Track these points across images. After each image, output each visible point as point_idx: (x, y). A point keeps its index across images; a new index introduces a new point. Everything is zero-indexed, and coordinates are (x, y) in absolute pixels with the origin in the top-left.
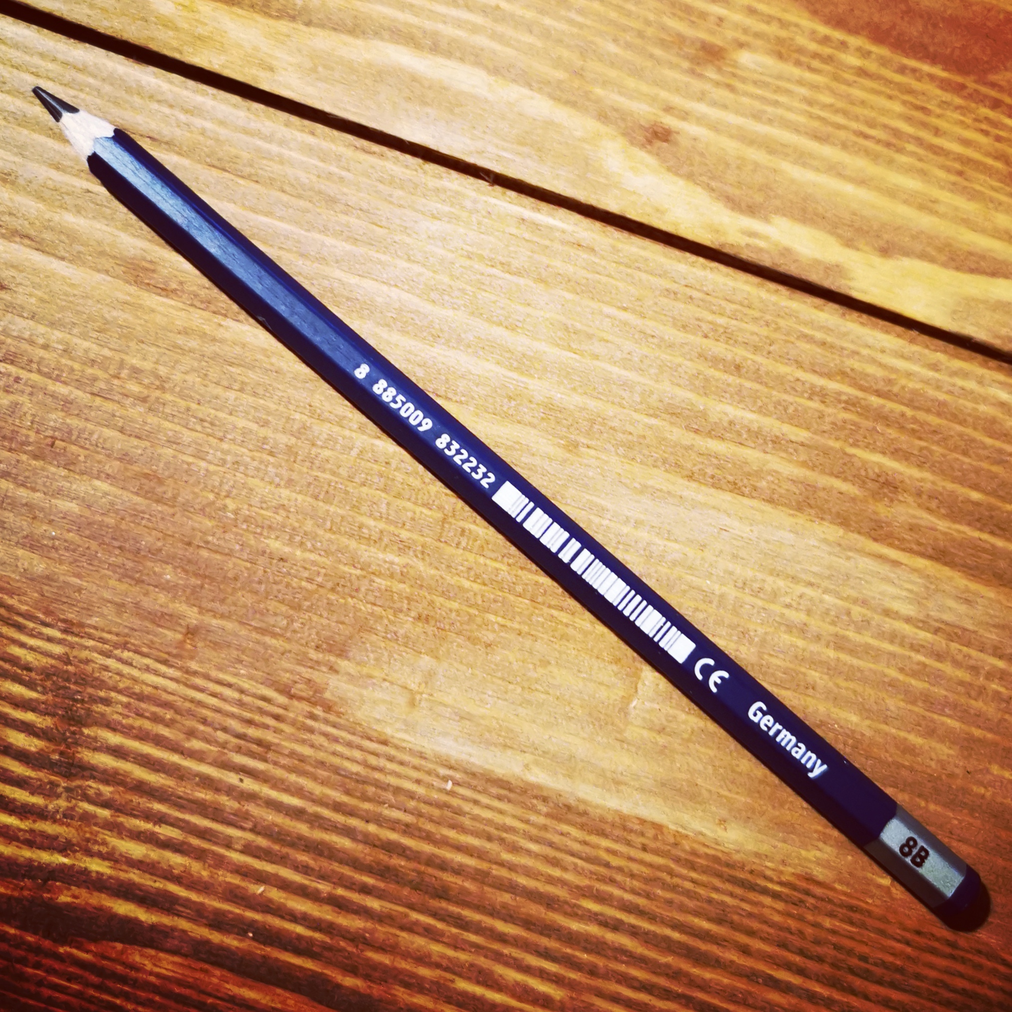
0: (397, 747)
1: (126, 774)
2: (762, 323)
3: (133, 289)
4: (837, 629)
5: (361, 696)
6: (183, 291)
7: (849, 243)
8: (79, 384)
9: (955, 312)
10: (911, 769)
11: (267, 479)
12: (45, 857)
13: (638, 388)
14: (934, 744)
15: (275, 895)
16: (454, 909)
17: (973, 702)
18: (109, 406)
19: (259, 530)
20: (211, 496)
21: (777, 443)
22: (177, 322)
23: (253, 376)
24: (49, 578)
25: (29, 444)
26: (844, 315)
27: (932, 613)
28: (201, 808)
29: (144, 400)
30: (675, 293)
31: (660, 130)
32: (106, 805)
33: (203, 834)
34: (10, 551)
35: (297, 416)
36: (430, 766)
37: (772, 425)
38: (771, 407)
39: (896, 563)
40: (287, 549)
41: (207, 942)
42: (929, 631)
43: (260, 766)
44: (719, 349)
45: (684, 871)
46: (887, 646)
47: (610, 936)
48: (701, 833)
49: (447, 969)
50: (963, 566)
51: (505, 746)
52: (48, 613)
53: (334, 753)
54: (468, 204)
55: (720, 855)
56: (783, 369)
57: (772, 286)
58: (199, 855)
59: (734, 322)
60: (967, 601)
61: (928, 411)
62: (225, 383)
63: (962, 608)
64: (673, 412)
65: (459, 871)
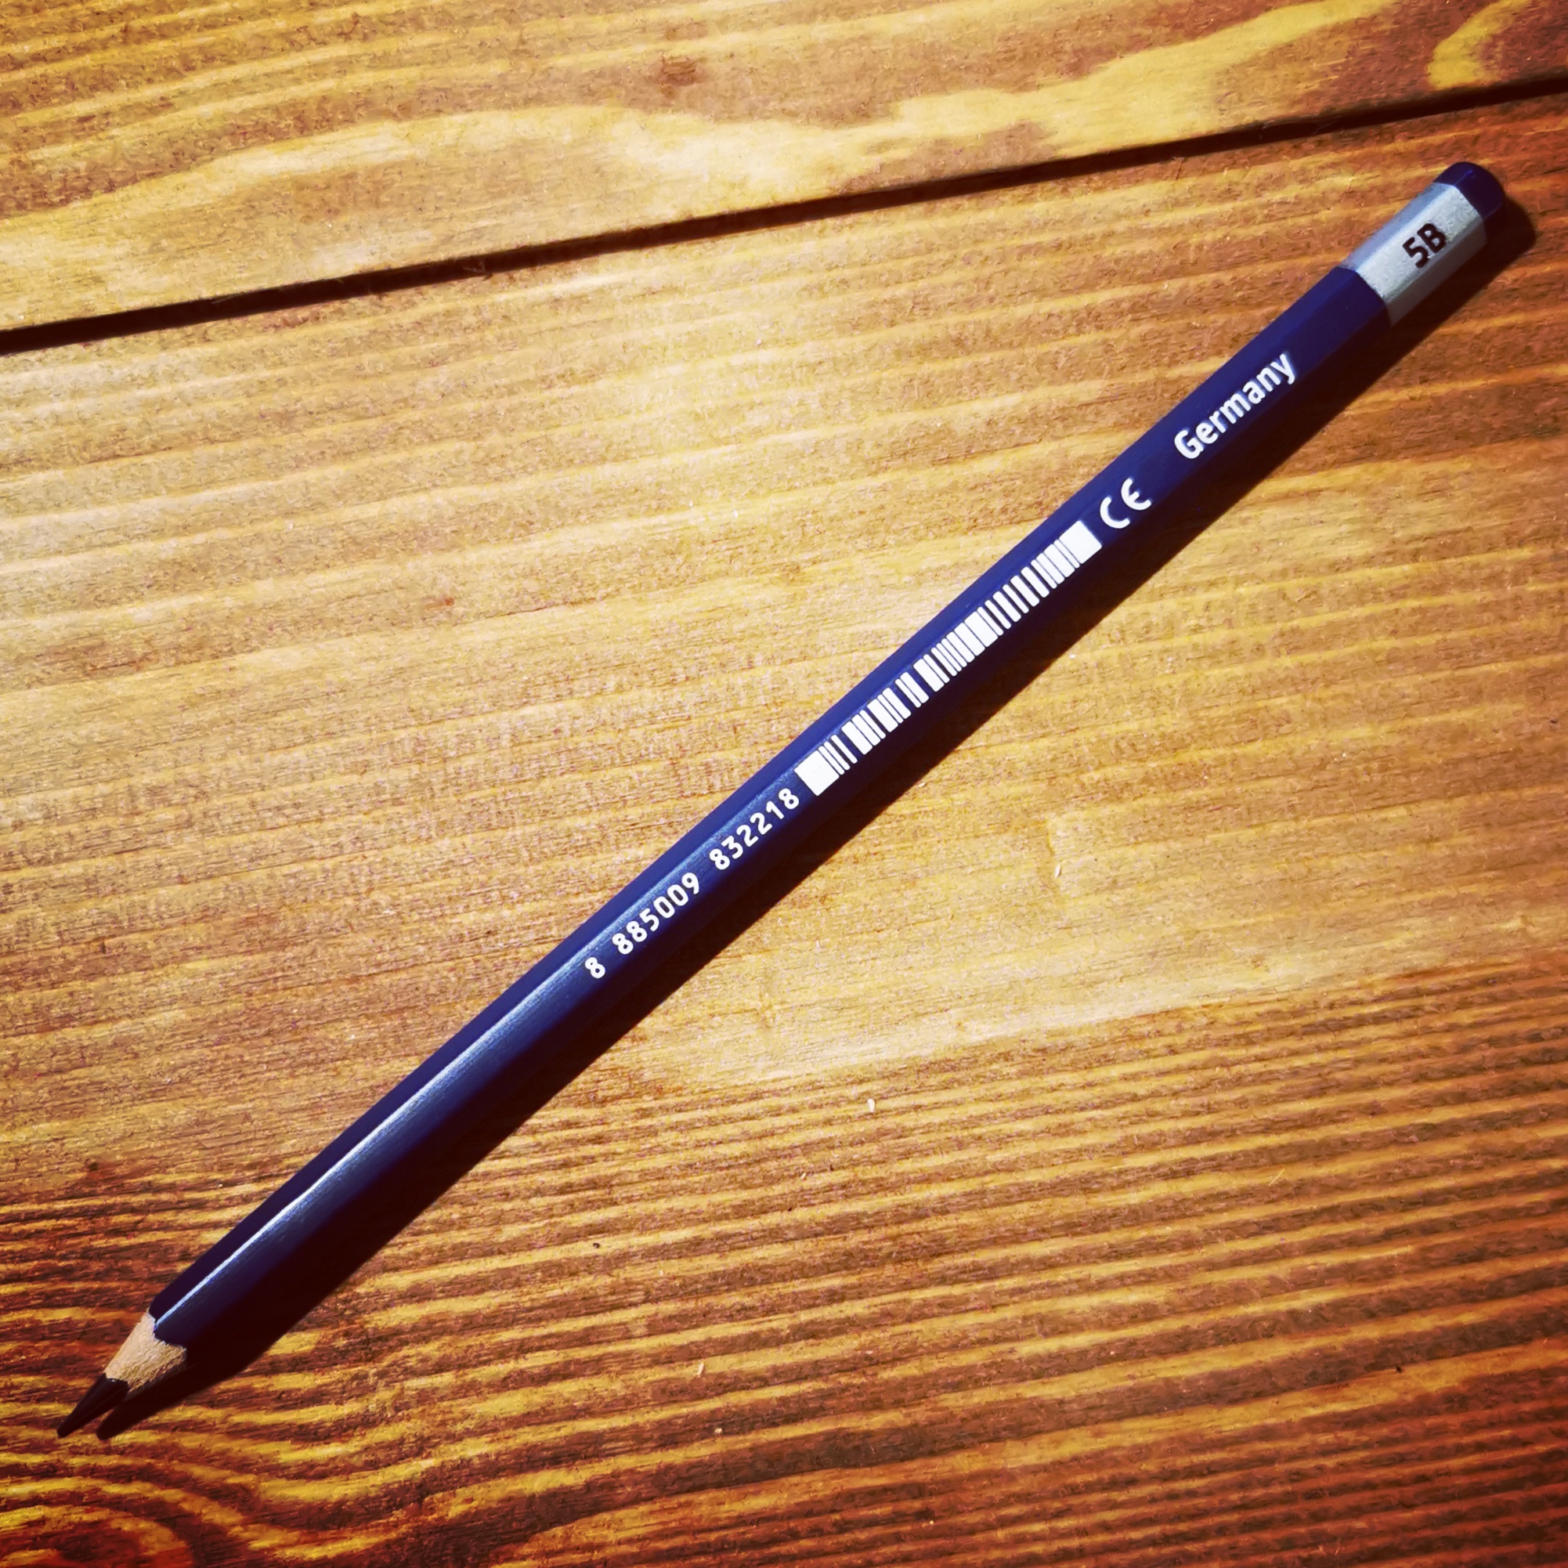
0: (775, 1093)
1: (443, 1316)
2: (959, 263)
3: (89, 685)
4: (1279, 625)
5: (694, 1052)
6: (156, 652)
7: (1022, 85)
8: (92, 851)
9: (1219, 101)
10: (1475, 758)
11: (409, 839)
12: (402, 1472)
13: (839, 445)
14: (1488, 708)
15: (722, 1364)
16: (965, 1259)
17: (1514, 625)
18: (149, 857)
19: (437, 912)
20: (350, 901)
21: (1067, 417)
22: (171, 698)
23: (312, 714)
24: (201, 1123)
25: (72, 964)
26: (1065, 190)
27: (1398, 535)
28: (564, 1308)
29: (189, 824)
30: (820, 287)
31: (676, 70)
32: (440, 1368)
33: (585, 1338)
34: (130, 1115)
35: (402, 734)
36: (834, 1093)
37: (1047, 396)
38: (1033, 373)
39: (1312, 494)
40: (488, 916)
41: (670, 1467)
42: (1404, 562)
43: (611, 1213)
44: (918, 330)
45: (1241, 1053)
46: (1357, 612)
47: (1187, 1187)
48: (1239, 991)
49: (997, 1340)
50: (1406, 448)
51: (917, 1015)
52: (224, 1167)
53: (698, 1145)
54: (470, 319)
55: (1276, 1006)
56: (1022, 311)
57: (945, 204)
58: (597, 1366)
59: (921, 284)
60: (1438, 492)
61: (1251, 260)
62: (281, 743)
63: (1436, 505)
64: (903, 452)
65: (943, 1209)
